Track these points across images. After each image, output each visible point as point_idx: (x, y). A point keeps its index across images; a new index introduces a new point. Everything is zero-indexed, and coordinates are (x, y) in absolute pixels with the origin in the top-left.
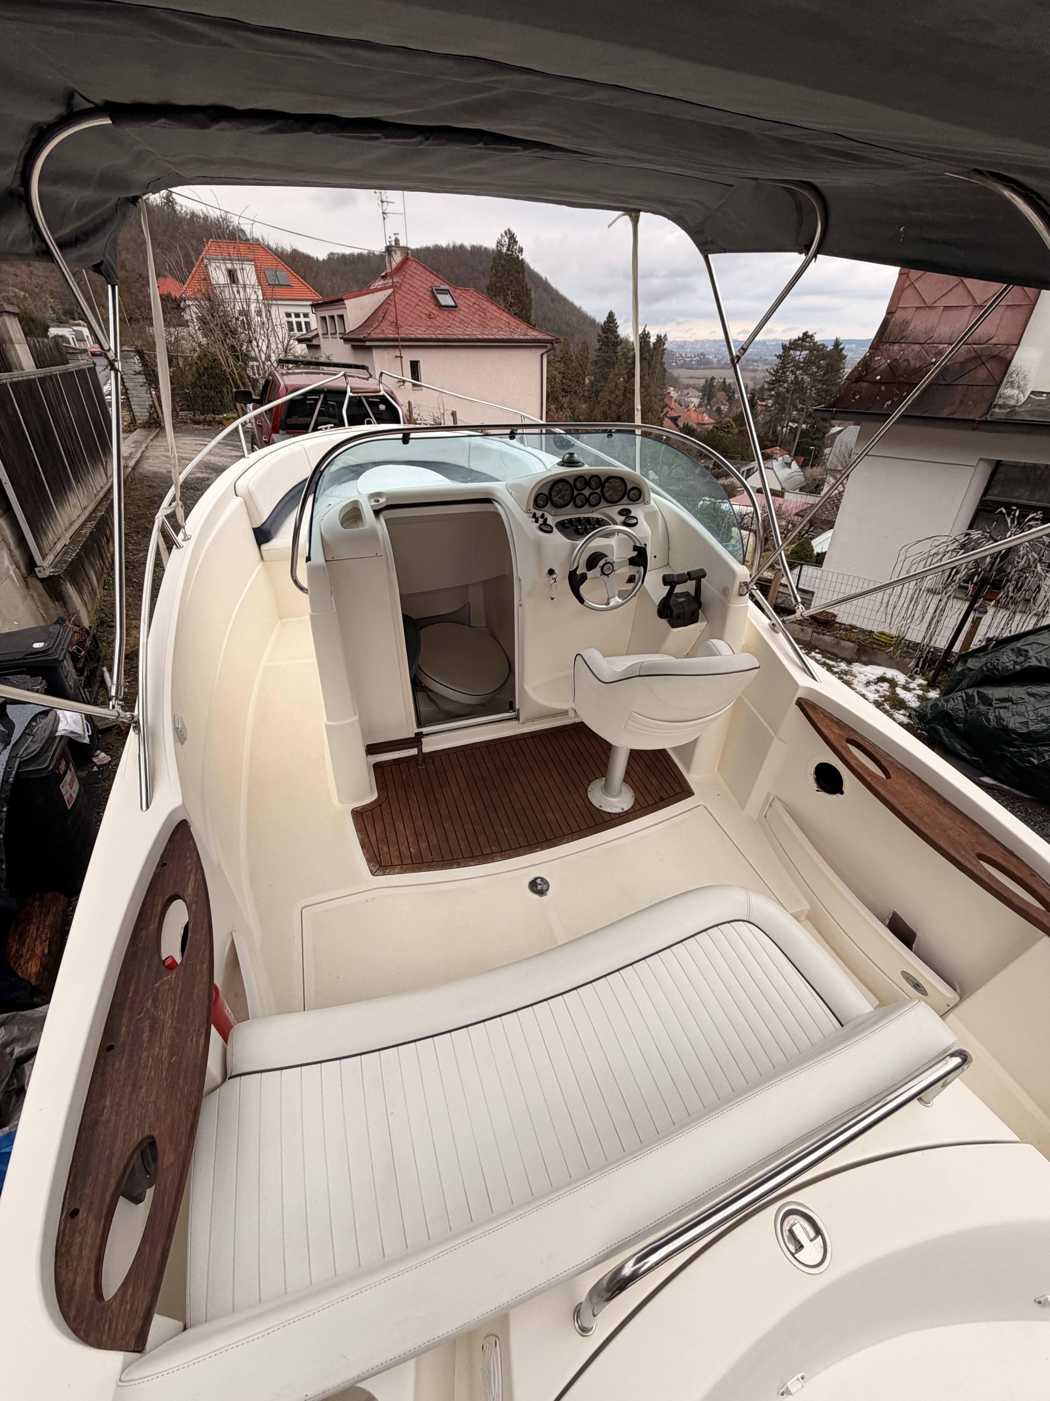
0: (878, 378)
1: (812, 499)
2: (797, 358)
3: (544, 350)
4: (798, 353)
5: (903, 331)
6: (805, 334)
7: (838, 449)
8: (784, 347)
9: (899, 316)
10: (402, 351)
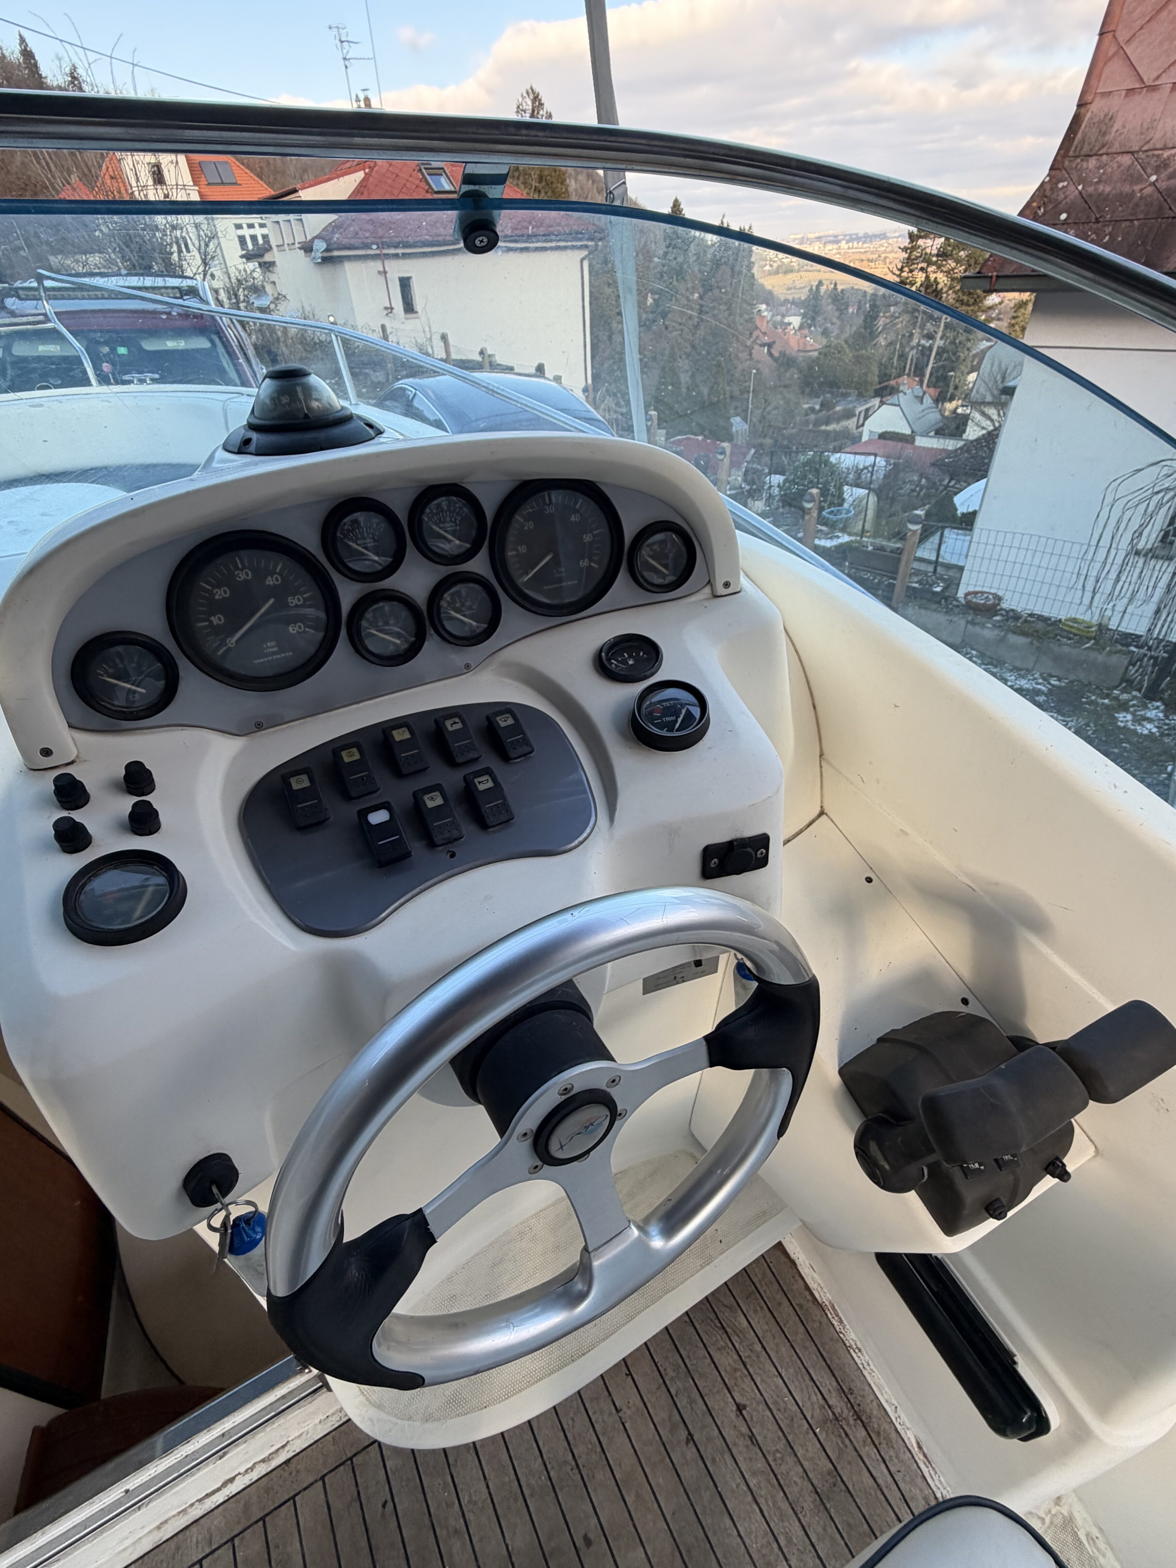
0: (1064, 216)
1: (951, 444)
3: (585, 253)
4: (930, 242)
5: (1104, 134)
7: (988, 370)
9: (1097, 108)
10: (387, 263)
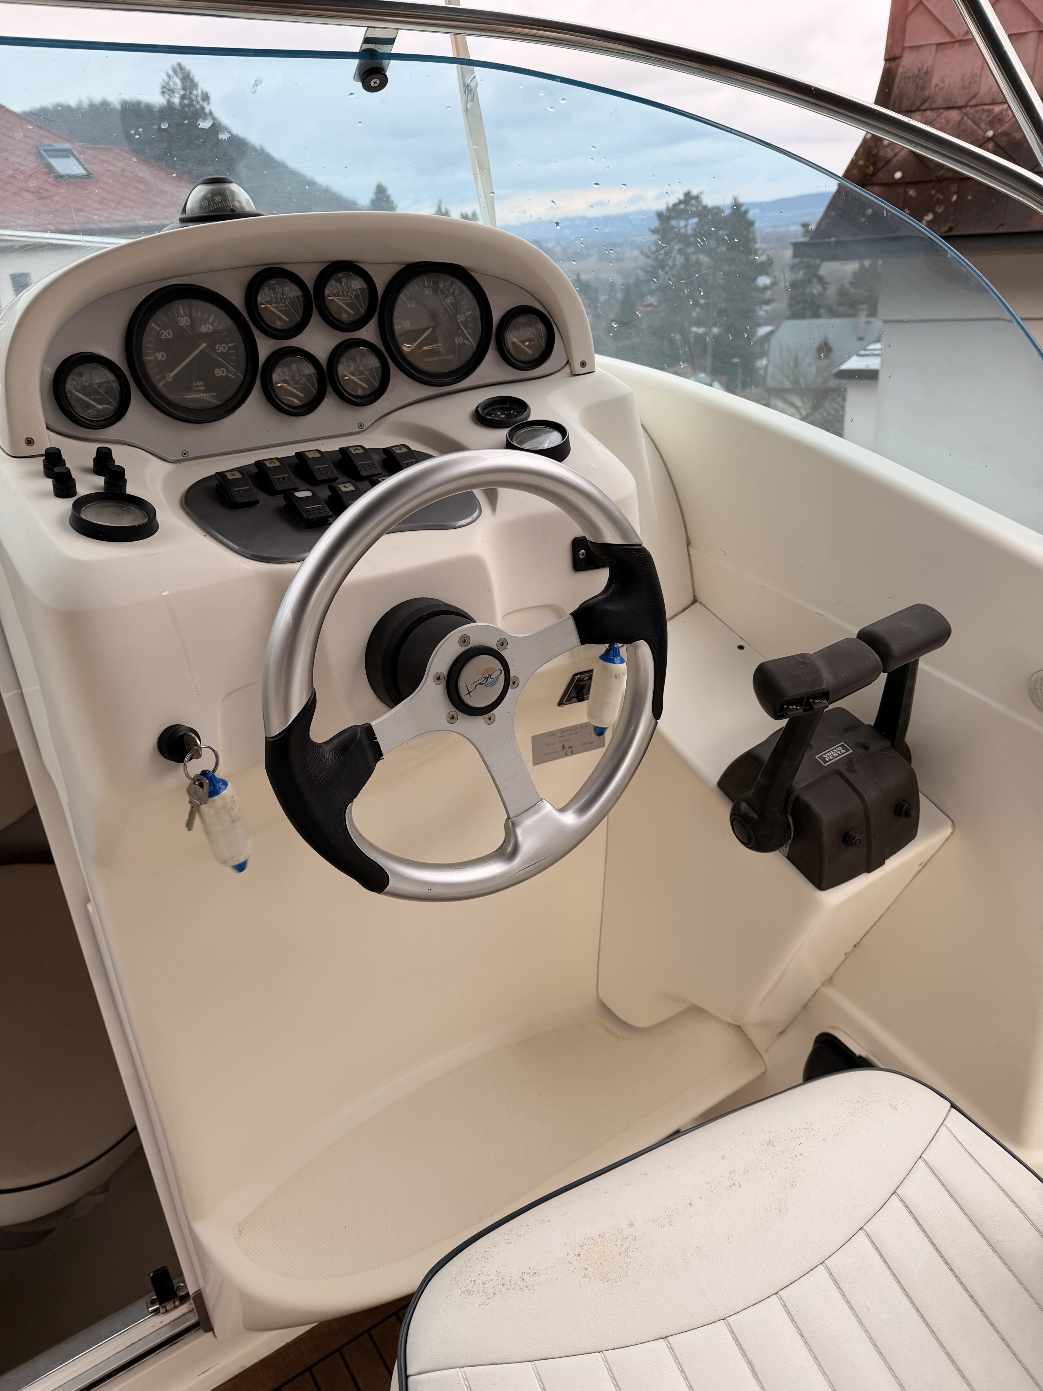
0: (898, 175)
2: (683, 230)
4: (682, 223)
5: (923, 88)
6: (687, 195)
8: (660, 215)
9: (909, 62)
